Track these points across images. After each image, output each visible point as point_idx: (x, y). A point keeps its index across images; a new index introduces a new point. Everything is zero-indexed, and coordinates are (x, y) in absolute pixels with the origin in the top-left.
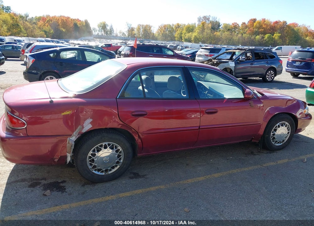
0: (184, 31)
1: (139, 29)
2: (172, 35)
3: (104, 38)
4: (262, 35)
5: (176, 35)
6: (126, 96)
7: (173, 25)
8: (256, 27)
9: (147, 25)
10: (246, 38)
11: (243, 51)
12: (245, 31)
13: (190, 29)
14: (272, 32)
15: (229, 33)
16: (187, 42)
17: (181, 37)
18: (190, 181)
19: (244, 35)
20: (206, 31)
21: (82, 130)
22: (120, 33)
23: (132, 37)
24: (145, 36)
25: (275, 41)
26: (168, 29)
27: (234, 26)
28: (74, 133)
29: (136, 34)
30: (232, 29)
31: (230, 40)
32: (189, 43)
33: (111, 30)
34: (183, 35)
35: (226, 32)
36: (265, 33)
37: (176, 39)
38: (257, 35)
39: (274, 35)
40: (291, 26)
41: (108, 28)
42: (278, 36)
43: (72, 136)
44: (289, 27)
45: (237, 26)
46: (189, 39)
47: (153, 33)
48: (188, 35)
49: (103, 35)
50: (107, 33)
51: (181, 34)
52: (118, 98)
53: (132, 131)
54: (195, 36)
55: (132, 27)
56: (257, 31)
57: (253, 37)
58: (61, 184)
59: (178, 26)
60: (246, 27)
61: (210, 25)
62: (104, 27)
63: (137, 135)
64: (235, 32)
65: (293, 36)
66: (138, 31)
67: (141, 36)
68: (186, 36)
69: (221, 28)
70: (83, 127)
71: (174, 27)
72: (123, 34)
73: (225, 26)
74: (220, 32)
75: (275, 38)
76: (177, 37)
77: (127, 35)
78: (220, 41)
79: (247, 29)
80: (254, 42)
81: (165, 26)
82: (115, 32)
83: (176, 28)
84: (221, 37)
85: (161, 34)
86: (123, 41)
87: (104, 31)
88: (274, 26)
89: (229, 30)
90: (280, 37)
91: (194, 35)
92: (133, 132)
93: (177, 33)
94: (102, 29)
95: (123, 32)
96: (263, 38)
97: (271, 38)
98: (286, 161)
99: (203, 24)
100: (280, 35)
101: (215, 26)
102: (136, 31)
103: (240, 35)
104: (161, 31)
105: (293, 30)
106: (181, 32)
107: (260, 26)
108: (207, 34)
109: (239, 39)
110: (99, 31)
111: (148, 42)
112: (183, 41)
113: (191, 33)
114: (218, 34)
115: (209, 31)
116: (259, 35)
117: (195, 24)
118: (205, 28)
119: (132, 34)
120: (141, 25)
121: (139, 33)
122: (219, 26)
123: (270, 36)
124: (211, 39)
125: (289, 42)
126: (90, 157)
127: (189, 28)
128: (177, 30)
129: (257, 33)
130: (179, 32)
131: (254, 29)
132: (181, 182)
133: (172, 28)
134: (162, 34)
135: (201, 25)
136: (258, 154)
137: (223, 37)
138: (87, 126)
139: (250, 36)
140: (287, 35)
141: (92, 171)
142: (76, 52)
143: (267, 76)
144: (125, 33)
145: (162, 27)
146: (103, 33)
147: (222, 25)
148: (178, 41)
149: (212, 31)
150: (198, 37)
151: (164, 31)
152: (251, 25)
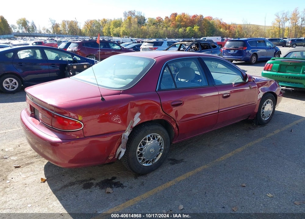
0: (112, 26)
1: (64, 25)
2: (100, 30)
3: (27, 36)
4: (184, 28)
5: (104, 31)
6: (162, 88)
7: (99, 20)
8: (178, 21)
9: (72, 21)
10: (171, 31)
11: (191, 42)
12: (169, 25)
13: (118, 24)
14: (192, 25)
15: (155, 27)
16: (116, 36)
17: (109, 33)
18: (223, 158)
19: (168, 28)
20: (133, 25)
21: (132, 125)
22: (44, 29)
23: (57, 34)
24: (71, 32)
25: (195, 33)
26: (94, 24)
27: (159, 20)
28: (128, 128)
29: (61, 31)
30: (157, 23)
31: (157, 33)
32: (118, 38)
33: (34, 27)
34: (111, 30)
35: (152, 27)
36: (186, 26)
37: (105, 34)
38: (179, 28)
39: (194, 27)
40: (207, 19)
41: (30, 25)
42: (197, 28)
43: (125, 131)
44: (205, 20)
45: (161, 20)
46: (117, 33)
47: (80, 30)
48: (116, 30)
49: (24, 32)
50: (29, 30)
51: (109, 29)
52: (157, 90)
53: (171, 120)
54: (123, 31)
55: (56, 24)
56: (179, 25)
57: (176, 30)
58: (114, 180)
59: (105, 21)
60: (170, 21)
61: (136, 20)
62: (24, 23)
63: (175, 124)
64: (160, 26)
65: (210, 28)
66: (63, 27)
67: (67, 33)
68: (114, 31)
69: (146, 22)
70: (134, 122)
71: (100, 22)
72: (47, 31)
73: (150, 21)
74: (147, 26)
75: (195, 30)
76: (105, 32)
77: (52, 31)
78: (147, 34)
79: (171, 22)
80: (178, 34)
81: (91, 22)
82: (38, 29)
83: (103, 23)
84: (148, 31)
85: (88, 30)
86: (48, 38)
87: (25, 28)
88: (193, 20)
89: (154, 24)
90: (200, 30)
91: (122, 29)
92: (172, 122)
93: (104, 28)
94: (22, 26)
95: (47, 28)
96: (185, 30)
97: (192, 31)
98: (278, 131)
99: (130, 19)
100: (198, 27)
101: (141, 21)
102: (61, 28)
103: (165, 29)
104: (88, 27)
105: (209, 23)
106: (109, 27)
107: (181, 20)
108: (135, 28)
109: (164, 33)
110: (19, 28)
111: (76, 39)
112: (112, 35)
113: (119, 28)
114: (145, 28)
115: (136, 26)
116: (181, 28)
117: (121, 19)
118: (132, 22)
119: (57, 30)
120: (65, 21)
121: (65, 29)
122: (145, 20)
123: (191, 28)
124: (139, 33)
125: (207, 34)
126: (138, 152)
127: (116, 23)
128: (105, 25)
129: (179, 26)
130: (106, 27)
131: (176, 22)
132: (217, 160)
133: (99, 24)
134: (90, 30)
135: (128, 20)
136: (255, 129)
137: (149, 31)
138: (137, 120)
139: (174, 29)
140: (204, 27)
141: (141, 164)
142: (30, 50)
143: (212, 64)
144: (50, 30)
145: (89, 22)
146: (24, 30)
147: (147, 19)
148: (106, 36)
149: (138, 25)
150: (126, 31)
151: (91, 27)
152: (173, 19)
